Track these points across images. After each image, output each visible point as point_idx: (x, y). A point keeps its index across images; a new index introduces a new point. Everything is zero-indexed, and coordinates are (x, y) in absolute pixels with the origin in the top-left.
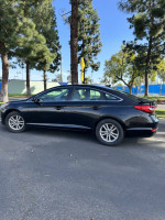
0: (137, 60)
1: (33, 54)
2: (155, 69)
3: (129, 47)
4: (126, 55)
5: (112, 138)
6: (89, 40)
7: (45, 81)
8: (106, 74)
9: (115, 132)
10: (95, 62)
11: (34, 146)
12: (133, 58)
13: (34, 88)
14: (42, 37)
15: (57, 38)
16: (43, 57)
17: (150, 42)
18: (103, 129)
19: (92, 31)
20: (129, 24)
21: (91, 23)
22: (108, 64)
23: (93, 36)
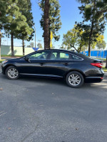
0: (84, 34)
1: (18, 28)
2: (95, 40)
3: (79, 26)
4: (77, 31)
5: (76, 83)
6: (53, 20)
7: (23, 47)
8: (64, 43)
9: (79, 79)
10: (57, 35)
11: (28, 88)
12: (81, 33)
13: (16, 51)
14: (24, 17)
15: (32, 18)
16: (24, 30)
17: (93, 23)
18: (71, 78)
19: (55, 14)
20: (80, 11)
21: (55, 9)
22: (65, 36)
23: (55, 18)
